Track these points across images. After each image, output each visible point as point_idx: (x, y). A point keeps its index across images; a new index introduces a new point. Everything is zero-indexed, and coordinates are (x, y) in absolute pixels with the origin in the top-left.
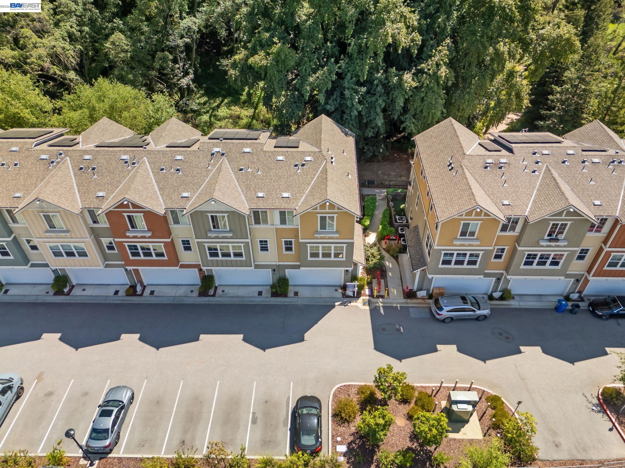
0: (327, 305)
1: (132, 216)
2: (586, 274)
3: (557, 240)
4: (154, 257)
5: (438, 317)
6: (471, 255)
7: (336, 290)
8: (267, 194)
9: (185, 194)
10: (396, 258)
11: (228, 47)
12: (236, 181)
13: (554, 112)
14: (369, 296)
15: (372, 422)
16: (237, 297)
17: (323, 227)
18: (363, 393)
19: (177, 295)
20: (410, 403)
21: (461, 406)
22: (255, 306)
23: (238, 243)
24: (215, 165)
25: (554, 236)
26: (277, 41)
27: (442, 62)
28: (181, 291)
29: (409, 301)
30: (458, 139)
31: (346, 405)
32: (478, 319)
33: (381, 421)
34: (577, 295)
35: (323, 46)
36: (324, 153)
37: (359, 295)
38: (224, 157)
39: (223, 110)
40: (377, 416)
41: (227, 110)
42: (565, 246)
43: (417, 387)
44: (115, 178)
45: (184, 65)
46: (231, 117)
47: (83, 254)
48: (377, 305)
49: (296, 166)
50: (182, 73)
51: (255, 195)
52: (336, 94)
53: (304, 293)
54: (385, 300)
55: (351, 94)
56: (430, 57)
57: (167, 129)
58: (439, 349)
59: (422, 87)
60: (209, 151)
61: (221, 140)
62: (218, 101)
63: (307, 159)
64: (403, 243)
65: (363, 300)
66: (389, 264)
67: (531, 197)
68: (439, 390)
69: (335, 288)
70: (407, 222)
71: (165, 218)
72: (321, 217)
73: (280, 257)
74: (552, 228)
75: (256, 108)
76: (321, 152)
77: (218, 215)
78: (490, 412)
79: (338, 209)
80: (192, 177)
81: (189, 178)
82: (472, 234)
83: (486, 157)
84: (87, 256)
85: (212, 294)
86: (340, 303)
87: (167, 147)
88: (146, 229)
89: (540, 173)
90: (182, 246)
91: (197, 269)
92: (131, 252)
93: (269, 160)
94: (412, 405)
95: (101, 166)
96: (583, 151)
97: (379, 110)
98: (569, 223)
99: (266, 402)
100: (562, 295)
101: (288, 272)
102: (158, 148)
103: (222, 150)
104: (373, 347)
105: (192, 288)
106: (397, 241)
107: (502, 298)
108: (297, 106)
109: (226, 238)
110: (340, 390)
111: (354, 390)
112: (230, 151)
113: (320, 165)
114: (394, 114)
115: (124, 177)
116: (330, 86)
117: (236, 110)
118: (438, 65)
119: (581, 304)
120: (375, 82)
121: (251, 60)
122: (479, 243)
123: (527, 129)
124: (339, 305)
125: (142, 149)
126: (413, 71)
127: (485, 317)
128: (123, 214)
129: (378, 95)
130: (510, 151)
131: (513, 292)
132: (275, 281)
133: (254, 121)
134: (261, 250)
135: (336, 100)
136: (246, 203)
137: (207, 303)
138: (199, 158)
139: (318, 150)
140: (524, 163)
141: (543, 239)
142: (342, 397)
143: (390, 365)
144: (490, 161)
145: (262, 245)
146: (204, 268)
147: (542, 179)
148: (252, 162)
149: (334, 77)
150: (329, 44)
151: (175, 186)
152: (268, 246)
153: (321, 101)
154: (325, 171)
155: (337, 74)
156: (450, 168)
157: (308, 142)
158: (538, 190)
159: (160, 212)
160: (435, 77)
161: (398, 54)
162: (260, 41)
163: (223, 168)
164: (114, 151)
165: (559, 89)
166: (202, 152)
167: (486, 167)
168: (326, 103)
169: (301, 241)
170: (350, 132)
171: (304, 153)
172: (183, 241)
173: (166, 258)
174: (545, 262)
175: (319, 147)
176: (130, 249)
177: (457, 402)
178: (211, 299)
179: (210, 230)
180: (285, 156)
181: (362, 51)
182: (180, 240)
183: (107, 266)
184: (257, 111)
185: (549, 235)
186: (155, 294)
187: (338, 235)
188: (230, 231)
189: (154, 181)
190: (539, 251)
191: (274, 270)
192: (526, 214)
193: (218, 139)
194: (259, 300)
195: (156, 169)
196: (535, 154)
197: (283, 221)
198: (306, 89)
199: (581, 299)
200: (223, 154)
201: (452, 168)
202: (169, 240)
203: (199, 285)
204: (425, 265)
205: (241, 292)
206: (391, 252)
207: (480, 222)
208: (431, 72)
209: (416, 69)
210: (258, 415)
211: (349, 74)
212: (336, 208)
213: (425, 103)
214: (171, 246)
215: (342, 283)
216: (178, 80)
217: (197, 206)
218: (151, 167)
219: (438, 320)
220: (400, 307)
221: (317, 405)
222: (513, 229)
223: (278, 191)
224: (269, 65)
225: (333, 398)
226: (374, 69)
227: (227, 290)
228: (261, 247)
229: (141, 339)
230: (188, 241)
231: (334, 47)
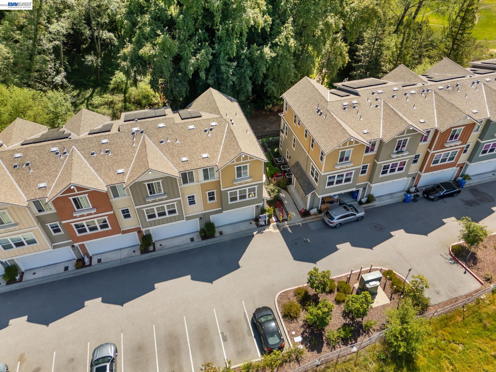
0: (248, 236)
1: (78, 198)
2: (419, 172)
3: (402, 152)
4: (89, 232)
5: (331, 225)
6: (339, 176)
7: (251, 223)
8: (189, 158)
9: (120, 171)
10: (286, 189)
11: (85, 45)
12: (160, 152)
13: (361, 64)
14: (276, 221)
15: (320, 312)
16: (174, 247)
17: (239, 175)
18: (299, 294)
19: (122, 257)
20: (334, 292)
21: (372, 284)
22: (192, 250)
23: (171, 202)
24: (138, 142)
25: (400, 150)
26: (161, 34)
27: (290, 36)
28: (125, 254)
29: (306, 218)
30: (318, 91)
31: (291, 306)
32: (358, 220)
33: (326, 310)
34: (414, 188)
35: (196, 33)
36: (224, 117)
37: (269, 223)
38: (143, 134)
39: (96, 99)
40: (321, 307)
41: (101, 98)
42: (407, 155)
43: (335, 279)
44: (51, 169)
45: (55, 65)
46: (106, 103)
47: (33, 242)
48: (285, 227)
49: (206, 131)
50: (55, 72)
51: (180, 160)
52: (213, 71)
53: (227, 231)
54: (289, 222)
55: (226, 69)
56: (280, 33)
57: (82, 119)
58: (338, 248)
59: (277, 56)
60: (129, 132)
61: (137, 121)
62: (89, 92)
63: (213, 125)
64: (287, 177)
65: (273, 225)
66: (283, 195)
67: (380, 124)
68: (350, 277)
69: (249, 222)
70: (285, 161)
71: (106, 194)
72: (237, 168)
73: (206, 206)
74: (398, 144)
75: (125, 93)
76: (222, 117)
77: (153, 182)
78: (389, 283)
79: (251, 158)
80: (122, 155)
81: (119, 157)
82: (347, 159)
83: (342, 101)
84: (36, 242)
85: (152, 249)
86: (256, 232)
87: (89, 134)
88: (91, 207)
89: (381, 107)
90: (122, 215)
91: (136, 232)
92: (78, 230)
93: (183, 130)
94: (336, 293)
95: (34, 161)
96: (403, 87)
97: (248, 78)
98: (409, 138)
99: (229, 321)
100: (404, 191)
101: (212, 218)
102: (82, 136)
103: (140, 129)
104: (293, 259)
105: (134, 249)
106: (282, 177)
107: (368, 202)
108: (182, 84)
109: (162, 200)
110: (281, 296)
111: (291, 294)
112: (148, 129)
113: (224, 127)
114: (258, 81)
115: (60, 167)
116: (208, 64)
117: (108, 97)
118: (287, 38)
119: (418, 193)
120: (243, 57)
121: (141, 52)
122: (352, 165)
123: (347, 79)
124: (257, 233)
125: (67, 139)
126: (269, 45)
127: (362, 217)
128: (69, 198)
129: (245, 67)
130: (357, 94)
131: (375, 196)
132: (203, 227)
133: (128, 104)
134: (190, 204)
135: (214, 76)
136: (175, 168)
137: (150, 258)
138: (122, 138)
139: (219, 116)
140: (369, 101)
141: (393, 153)
142: (286, 301)
143: (315, 268)
144: (346, 103)
145: (191, 200)
146: (143, 230)
147: (384, 111)
148: (168, 134)
149: (211, 57)
150: (200, 31)
151: (109, 166)
152: (195, 200)
153: (203, 77)
154: (230, 131)
155: (212, 54)
156: (319, 113)
157: (206, 112)
158: (383, 119)
159: (103, 190)
160: (287, 47)
161: (259, 33)
162: (143, 35)
163: (147, 143)
164: (42, 146)
165: (362, 47)
166: (123, 133)
167: (345, 109)
168: (207, 79)
169: (222, 190)
170: (233, 99)
171: (209, 120)
172: (122, 211)
173: (110, 228)
174: (387, 171)
175: (219, 113)
176: (76, 228)
177: (368, 282)
178: (153, 253)
179: (148, 197)
180: (194, 125)
181: (229, 33)
182: (120, 210)
183: (54, 247)
184: (127, 95)
185: (397, 149)
186: (102, 261)
187: (251, 180)
188: (165, 194)
189: (88, 165)
190: (390, 162)
191: (201, 218)
192: (381, 137)
193: (134, 120)
194: (193, 245)
195: (87, 154)
196: (373, 94)
197: (206, 177)
198: (190, 70)
199: (417, 191)
200: (142, 132)
201: (321, 113)
202: (112, 212)
203: (139, 245)
204: (314, 189)
205: (176, 242)
206: (281, 185)
207: (352, 149)
208: (283, 43)
209: (272, 43)
210: (226, 333)
211: (222, 54)
212: (248, 158)
213: (281, 68)
214: (113, 218)
215: (254, 216)
216: (53, 78)
217: (135, 178)
218: (82, 154)
219: (332, 227)
220: (302, 224)
221: (270, 312)
222: (372, 150)
223: (198, 153)
224: (157, 54)
225: (278, 304)
226: (240, 47)
227: (163, 243)
228: (189, 202)
229: (103, 301)
230: (128, 210)
231: (205, 33)
